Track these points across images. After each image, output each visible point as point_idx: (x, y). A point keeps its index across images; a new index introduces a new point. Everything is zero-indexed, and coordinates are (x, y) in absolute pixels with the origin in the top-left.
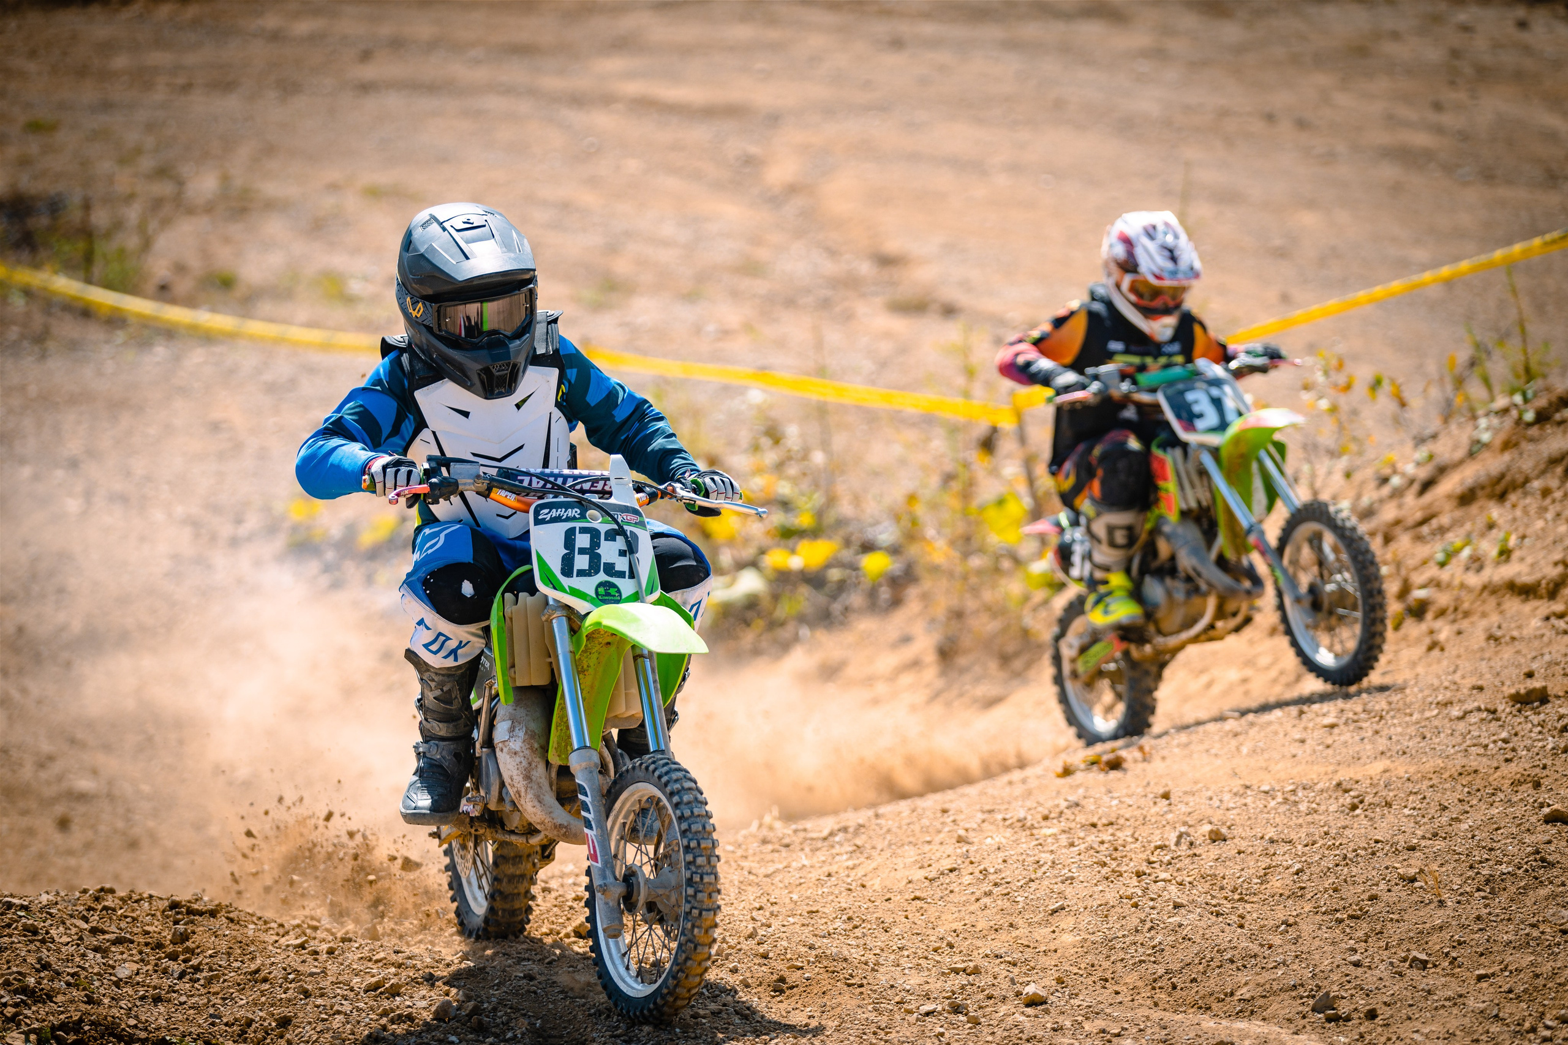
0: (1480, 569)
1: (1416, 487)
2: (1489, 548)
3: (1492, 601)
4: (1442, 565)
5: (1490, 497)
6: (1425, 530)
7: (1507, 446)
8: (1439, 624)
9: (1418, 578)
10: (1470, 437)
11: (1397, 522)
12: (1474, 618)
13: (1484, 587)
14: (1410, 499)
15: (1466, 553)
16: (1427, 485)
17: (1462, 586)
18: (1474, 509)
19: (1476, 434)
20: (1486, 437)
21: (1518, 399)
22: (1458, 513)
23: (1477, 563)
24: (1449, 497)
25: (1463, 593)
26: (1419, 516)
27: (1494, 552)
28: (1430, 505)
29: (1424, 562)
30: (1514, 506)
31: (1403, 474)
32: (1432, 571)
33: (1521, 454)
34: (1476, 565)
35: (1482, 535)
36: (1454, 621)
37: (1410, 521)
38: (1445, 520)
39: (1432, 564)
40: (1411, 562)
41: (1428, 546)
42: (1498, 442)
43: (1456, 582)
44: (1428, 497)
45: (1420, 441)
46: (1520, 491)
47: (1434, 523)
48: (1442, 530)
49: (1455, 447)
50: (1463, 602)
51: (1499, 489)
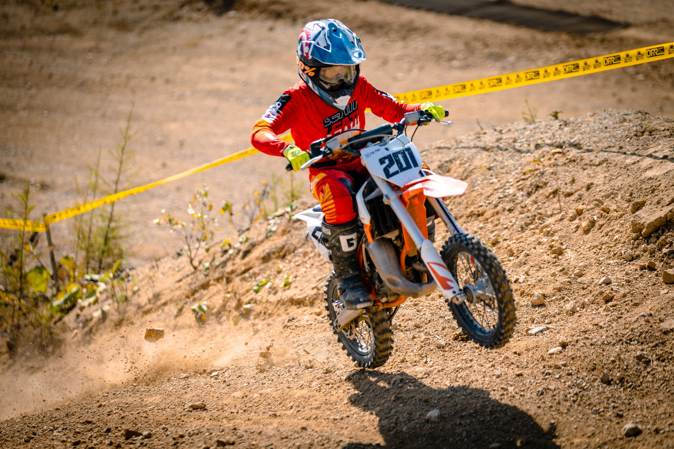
0: (276, 293)
1: (241, 254)
2: (279, 282)
3: (283, 308)
4: (257, 292)
5: (278, 257)
6: (247, 275)
7: (284, 232)
8: (257, 321)
9: (245, 299)
10: (266, 229)
11: (233, 272)
12: (274, 317)
13: (279, 301)
14: (238, 260)
15: (269, 285)
16: (247, 253)
17: (267, 301)
18: (270, 264)
19: (269, 227)
20: (274, 229)
21: (288, 209)
22: (262, 266)
23: (274, 290)
24: (257, 259)
25: (268, 305)
26: (243, 268)
27: (282, 285)
28: (249, 262)
29: (248, 291)
30: (290, 261)
31: (234, 248)
32: (252, 295)
33: (292, 236)
34: (273, 292)
35: (276, 277)
36: (264, 320)
37: (239, 271)
38: (256, 270)
39: (252, 291)
40: (241, 291)
41: (249, 284)
42: (280, 231)
43: (264, 300)
44: (247, 259)
45: (241, 232)
46: (292, 254)
47: (251, 271)
48: (255, 275)
49: (259, 234)
50: (268, 310)
51: (281, 254)
